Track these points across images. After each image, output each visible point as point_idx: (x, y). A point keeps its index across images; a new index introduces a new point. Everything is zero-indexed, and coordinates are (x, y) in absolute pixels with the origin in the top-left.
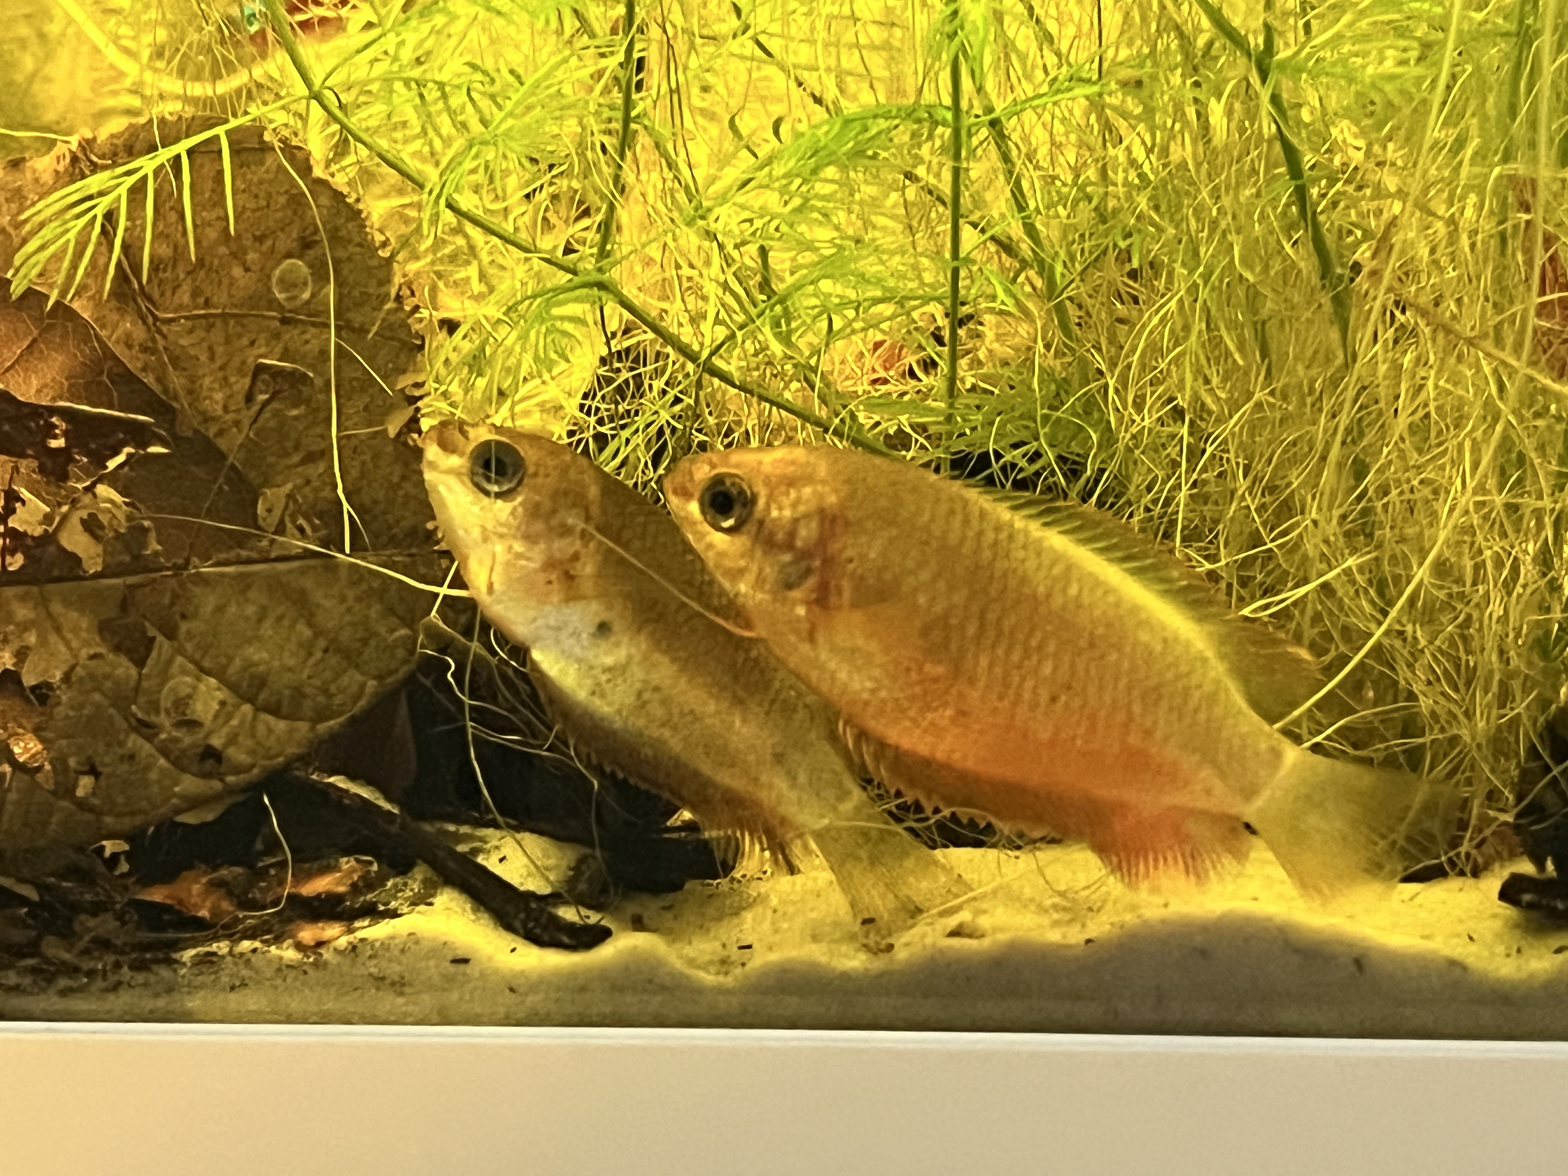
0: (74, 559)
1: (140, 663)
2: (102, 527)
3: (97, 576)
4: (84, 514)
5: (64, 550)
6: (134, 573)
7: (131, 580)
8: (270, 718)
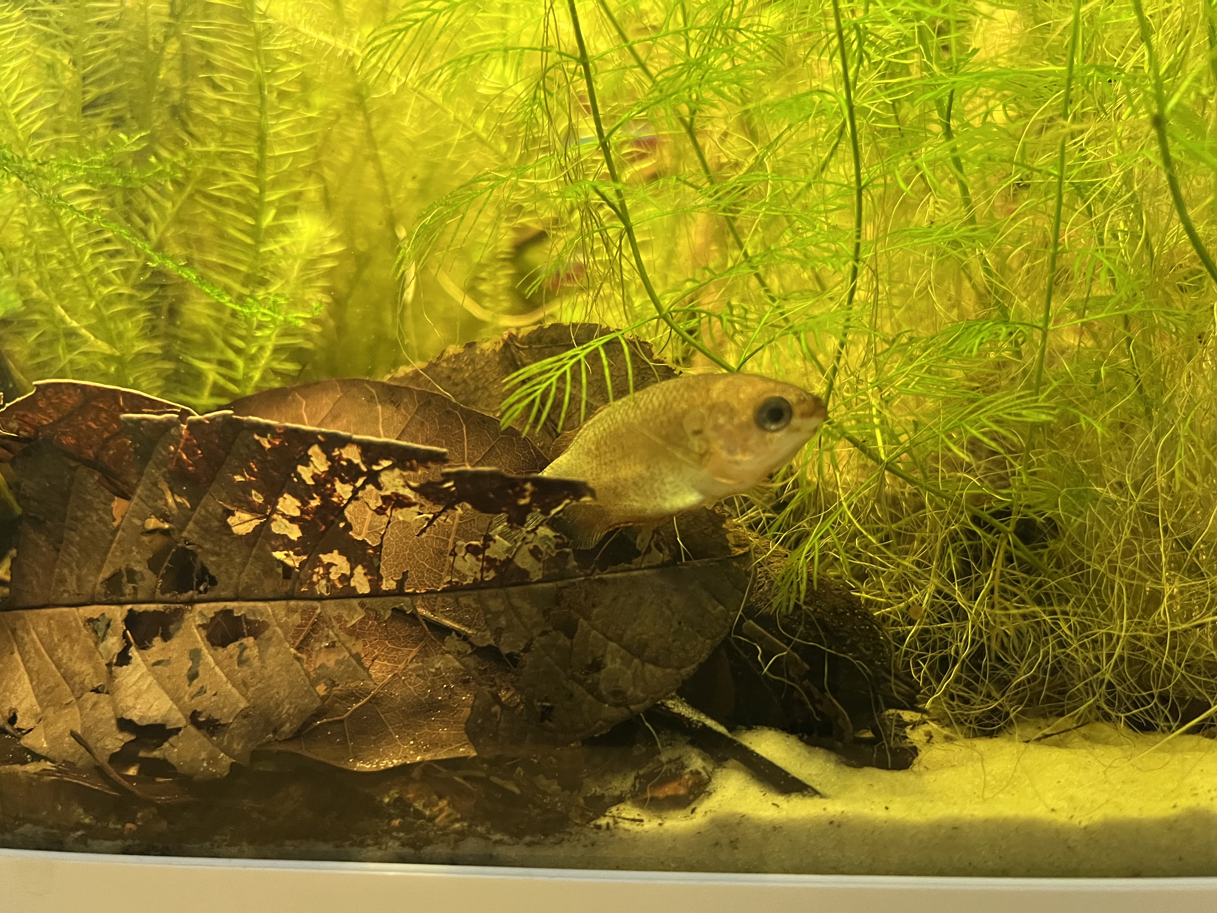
0: (525, 573)
1: (571, 637)
2: (541, 553)
3: (538, 582)
4: (531, 546)
5: (518, 568)
6: (562, 579)
7: (560, 584)
8: (651, 667)
